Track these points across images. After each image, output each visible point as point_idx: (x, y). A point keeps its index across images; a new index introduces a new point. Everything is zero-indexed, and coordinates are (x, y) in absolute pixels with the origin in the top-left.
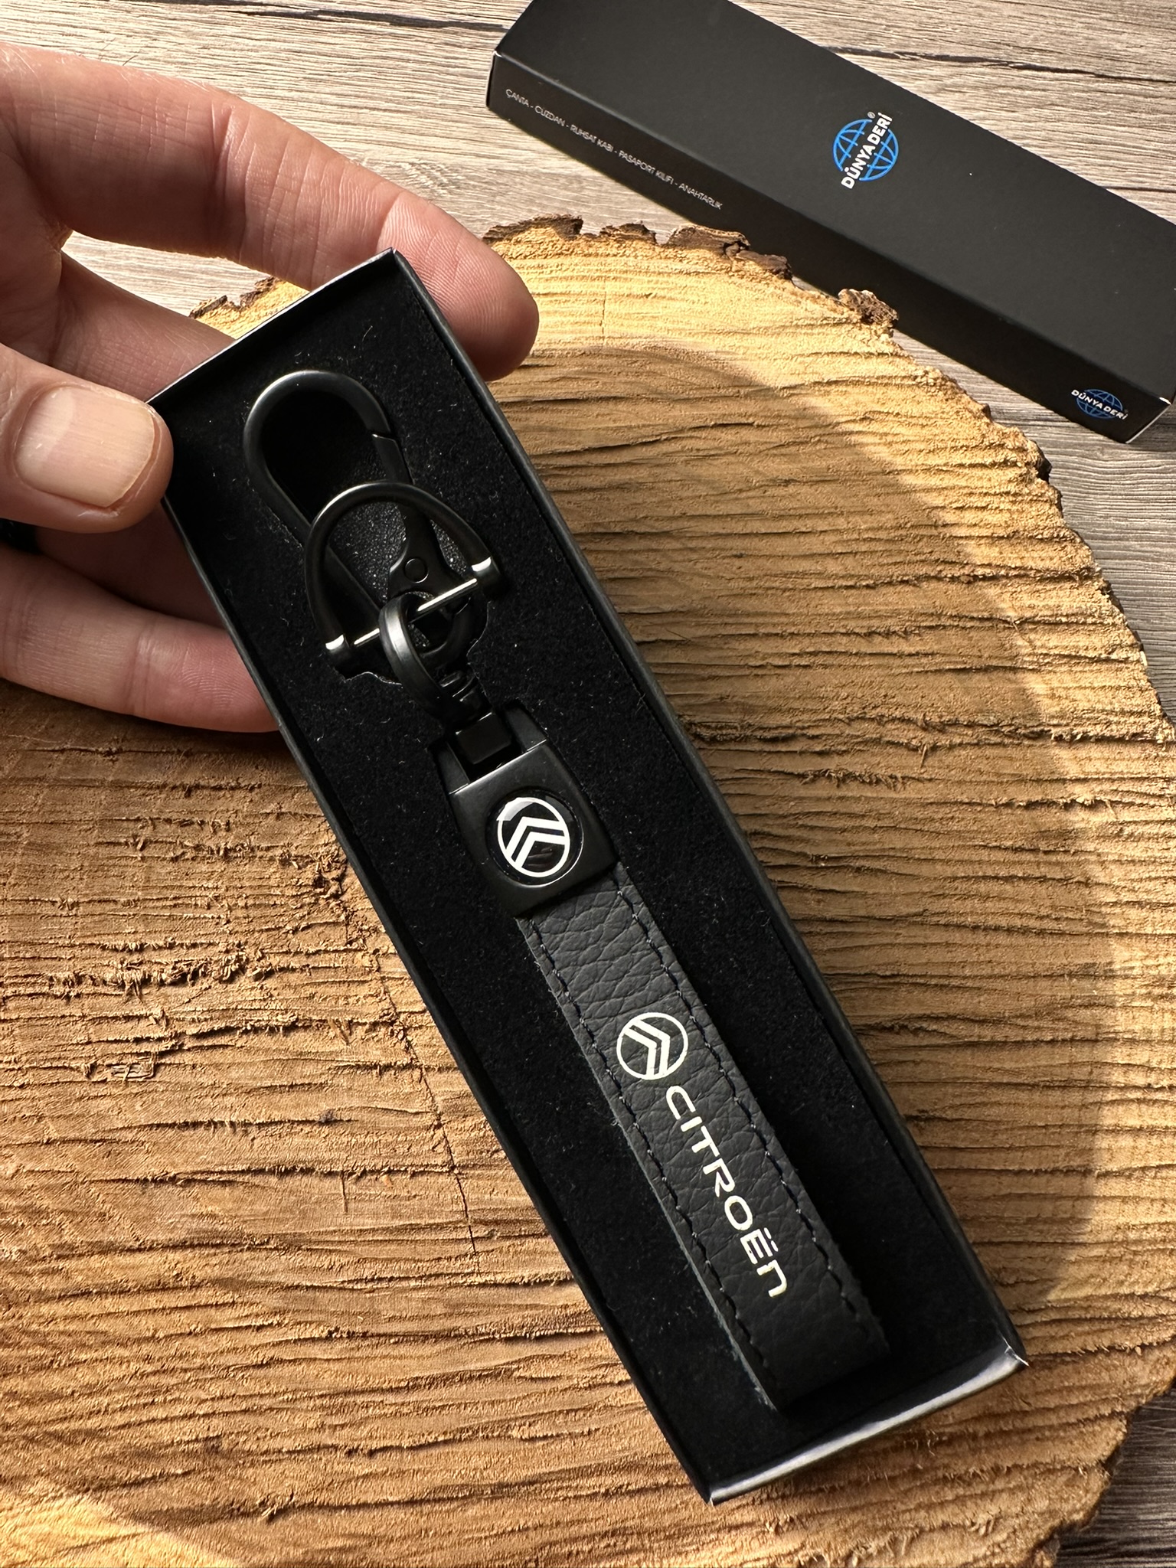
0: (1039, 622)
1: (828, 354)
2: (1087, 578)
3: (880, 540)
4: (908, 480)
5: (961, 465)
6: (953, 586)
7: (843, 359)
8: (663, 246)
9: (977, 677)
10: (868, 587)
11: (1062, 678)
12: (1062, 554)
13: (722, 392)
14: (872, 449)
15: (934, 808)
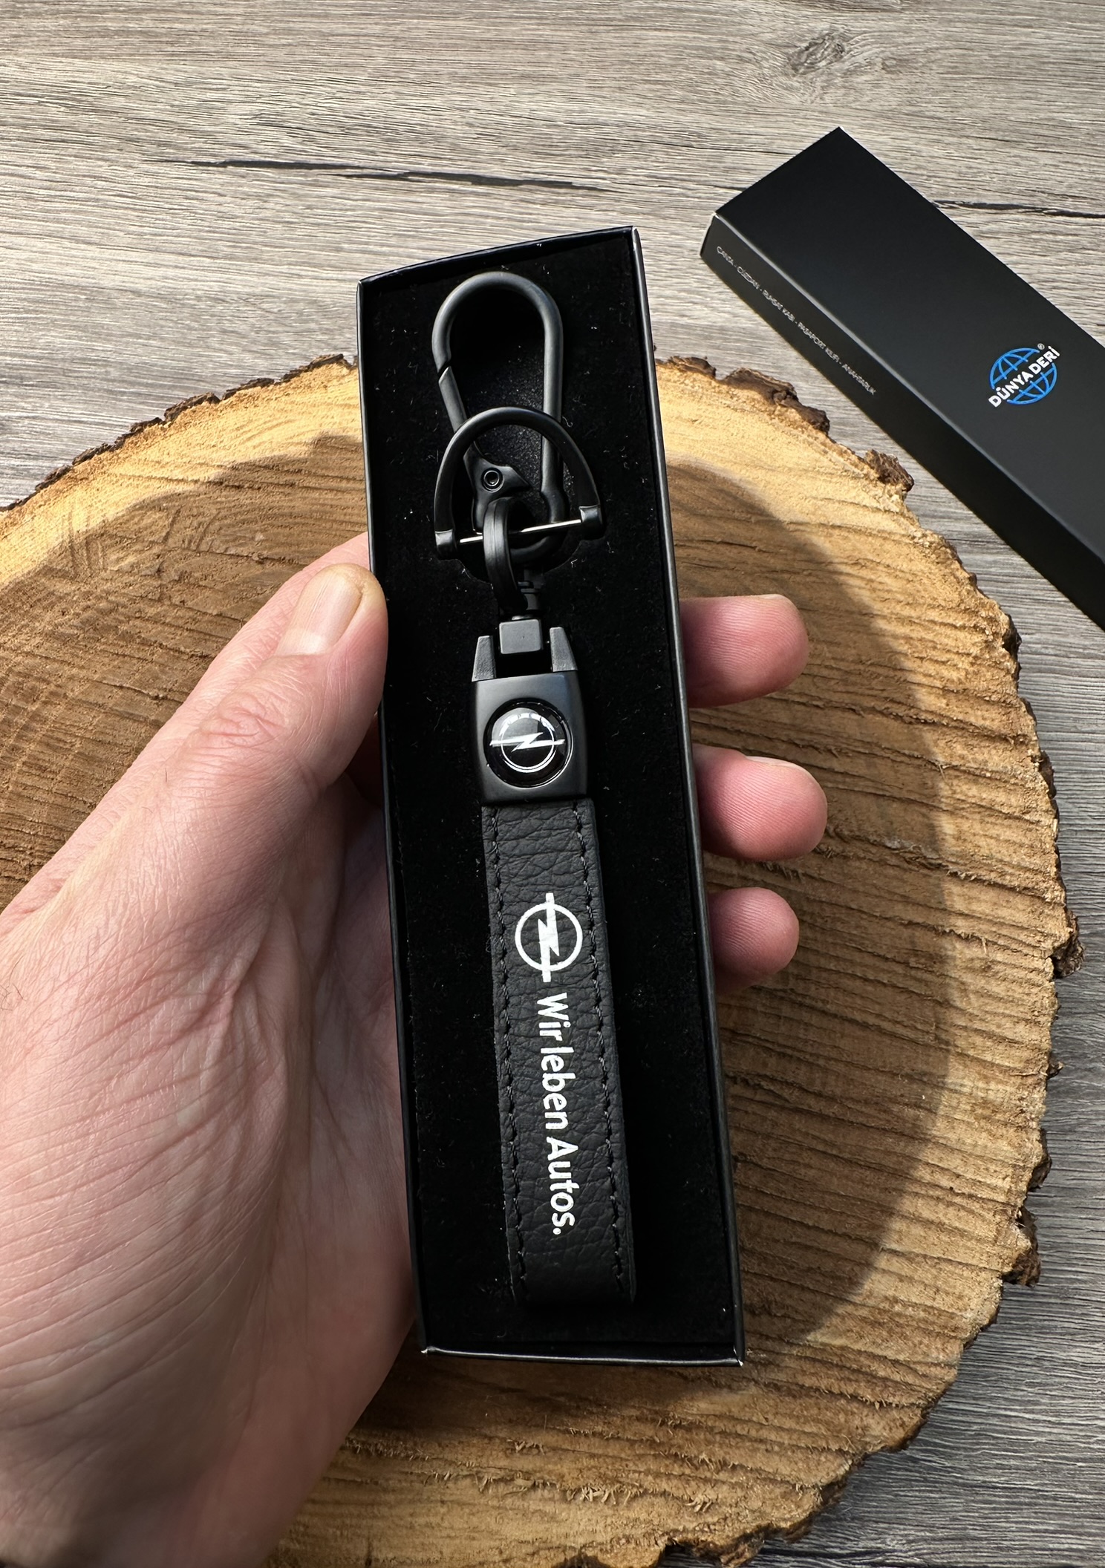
0: (964, 772)
1: (839, 502)
2: (1022, 743)
3: (838, 669)
4: (881, 624)
5: (933, 622)
6: (895, 725)
7: (851, 509)
8: (722, 382)
9: (895, 805)
10: (817, 707)
11: (971, 825)
12: (1004, 718)
13: (736, 514)
14: (857, 590)
15: (825, 906)
